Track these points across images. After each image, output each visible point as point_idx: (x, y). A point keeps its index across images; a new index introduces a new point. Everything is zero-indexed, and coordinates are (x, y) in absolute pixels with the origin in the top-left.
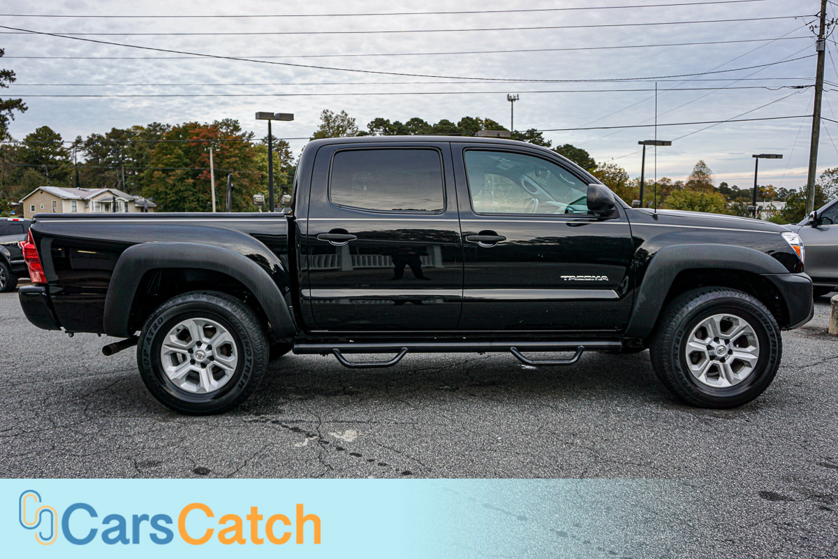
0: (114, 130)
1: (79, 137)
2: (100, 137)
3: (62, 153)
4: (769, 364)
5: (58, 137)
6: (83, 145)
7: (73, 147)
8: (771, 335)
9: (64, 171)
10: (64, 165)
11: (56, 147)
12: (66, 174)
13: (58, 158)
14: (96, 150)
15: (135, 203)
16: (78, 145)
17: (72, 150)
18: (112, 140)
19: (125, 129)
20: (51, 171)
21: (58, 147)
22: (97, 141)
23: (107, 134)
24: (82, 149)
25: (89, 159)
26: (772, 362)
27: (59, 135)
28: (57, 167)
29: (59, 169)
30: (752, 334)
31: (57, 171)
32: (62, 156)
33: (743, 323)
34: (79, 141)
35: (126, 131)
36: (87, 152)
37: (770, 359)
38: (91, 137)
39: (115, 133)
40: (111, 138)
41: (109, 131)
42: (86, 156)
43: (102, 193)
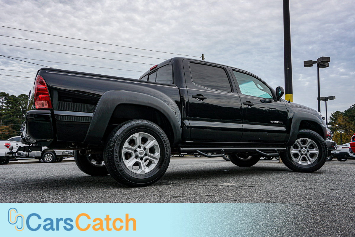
4: (323, 153)
8: (320, 142)
26: (324, 152)
30: (314, 143)
33: (309, 140)
37: (323, 151)
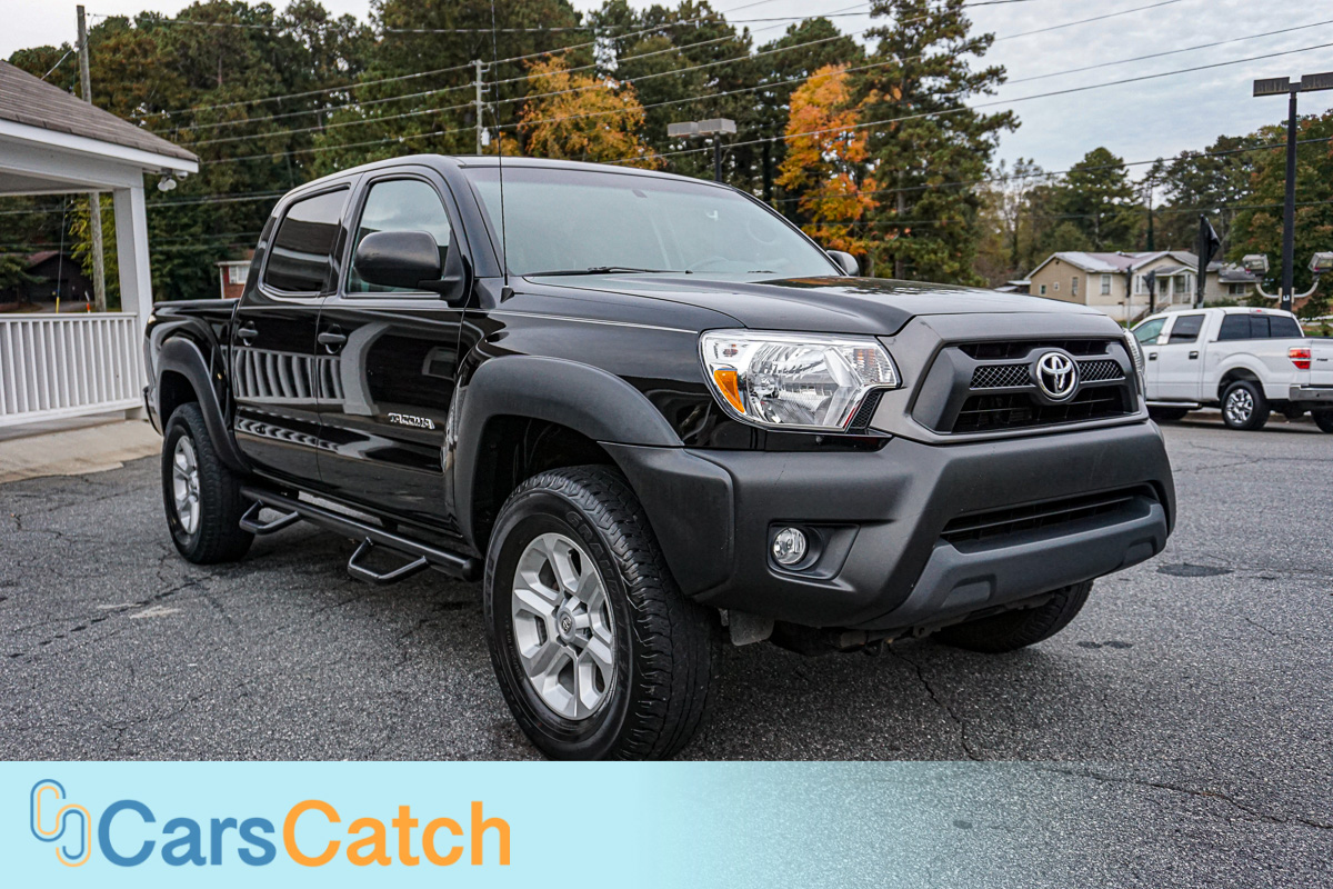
0: (1222, 140)
1: (1160, 161)
2: (1196, 156)
3: (1125, 192)
5: (1120, 164)
6: (1163, 174)
7: (1147, 180)
9: (1124, 223)
10: (1124, 213)
11: (1114, 183)
12: (1127, 228)
13: (1116, 201)
14: (1189, 180)
15: (1220, 276)
16: (1157, 175)
17: (1145, 185)
18: (1216, 159)
19: (1244, 136)
20: (1104, 225)
21: (1119, 181)
22: (1190, 164)
23: (1208, 149)
24: (1164, 181)
25: (1174, 198)
27: (1121, 160)
28: (1114, 217)
29: (1116, 220)
31: (1112, 225)
32: (1122, 197)
34: (1158, 165)
35: (1246, 140)
36: (1170, 187)
38: (1179, 157)
39: (1225, 145)
40: (1215, 155)
41: (1213, 143)
42: (1169, 192)
43: (1156, 260)
